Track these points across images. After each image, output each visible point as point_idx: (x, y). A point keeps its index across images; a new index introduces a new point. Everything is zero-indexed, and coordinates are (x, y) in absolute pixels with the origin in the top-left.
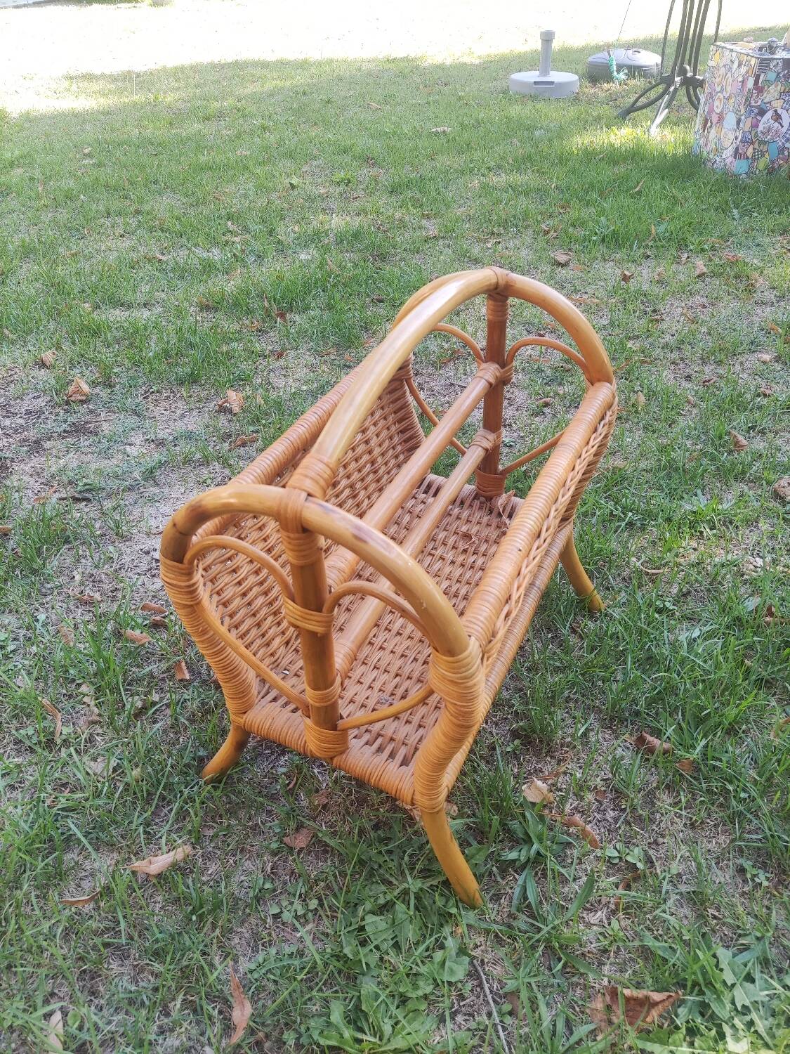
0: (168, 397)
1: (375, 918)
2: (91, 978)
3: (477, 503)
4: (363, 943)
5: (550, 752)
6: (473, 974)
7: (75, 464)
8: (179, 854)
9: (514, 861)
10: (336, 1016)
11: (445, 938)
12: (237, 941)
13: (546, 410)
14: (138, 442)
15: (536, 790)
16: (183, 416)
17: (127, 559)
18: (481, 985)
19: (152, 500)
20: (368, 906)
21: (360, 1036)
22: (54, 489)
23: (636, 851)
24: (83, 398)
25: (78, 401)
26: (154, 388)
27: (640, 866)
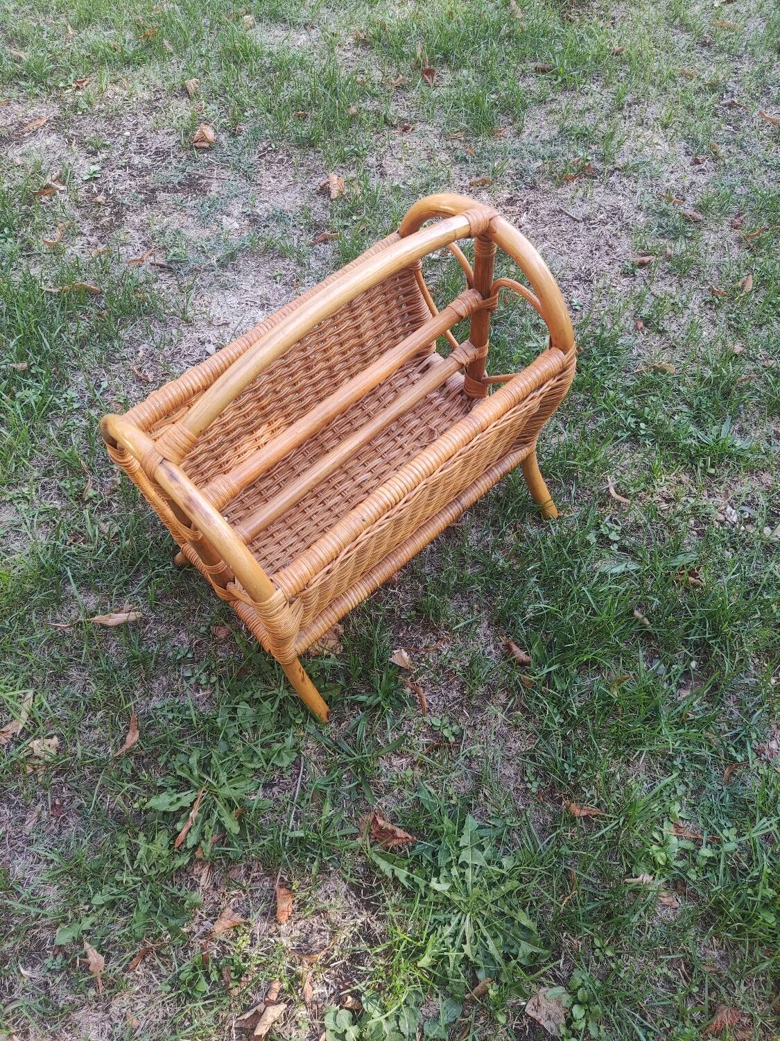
0: (282, 160)
1: (247, 706)
2: (59, 677)
3: (459, 398)
4: (233, 719)
5: (435, 630)
6: (296, 764)
7: (176, 226)
8: (133, 616)
9: (361, 702)
10: (193, 760)
11: (287, 736)
12: (156, 685)
13: (639, 272)
14: (236, 213)
15: (401, 657)
16: (286, 190)
17: (184, 345)
18: (298, 775)
19: (224, 287)
20: (247, 695)
21: (205, 776)
22: (150, 251)
23: (455, 728)
24: (207, 145)
25: (201, 148)
26: (273, 146)
27: (452, 739)
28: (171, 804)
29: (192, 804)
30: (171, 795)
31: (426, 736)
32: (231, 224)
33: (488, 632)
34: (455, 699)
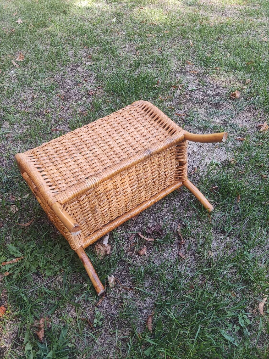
0: (255, 113)
7: (199, 112)
14: (222, 119)
23: (100, 323)
24: (234, 98)
25: (232, 98)
26: (256, 108)
27: (95, 326)
28: (13, 251)
29: (17, 257)
30: (16, 249)
31: (90, 315)
32: (217, 120)
33: (151, 305)
34: (113, 314)
